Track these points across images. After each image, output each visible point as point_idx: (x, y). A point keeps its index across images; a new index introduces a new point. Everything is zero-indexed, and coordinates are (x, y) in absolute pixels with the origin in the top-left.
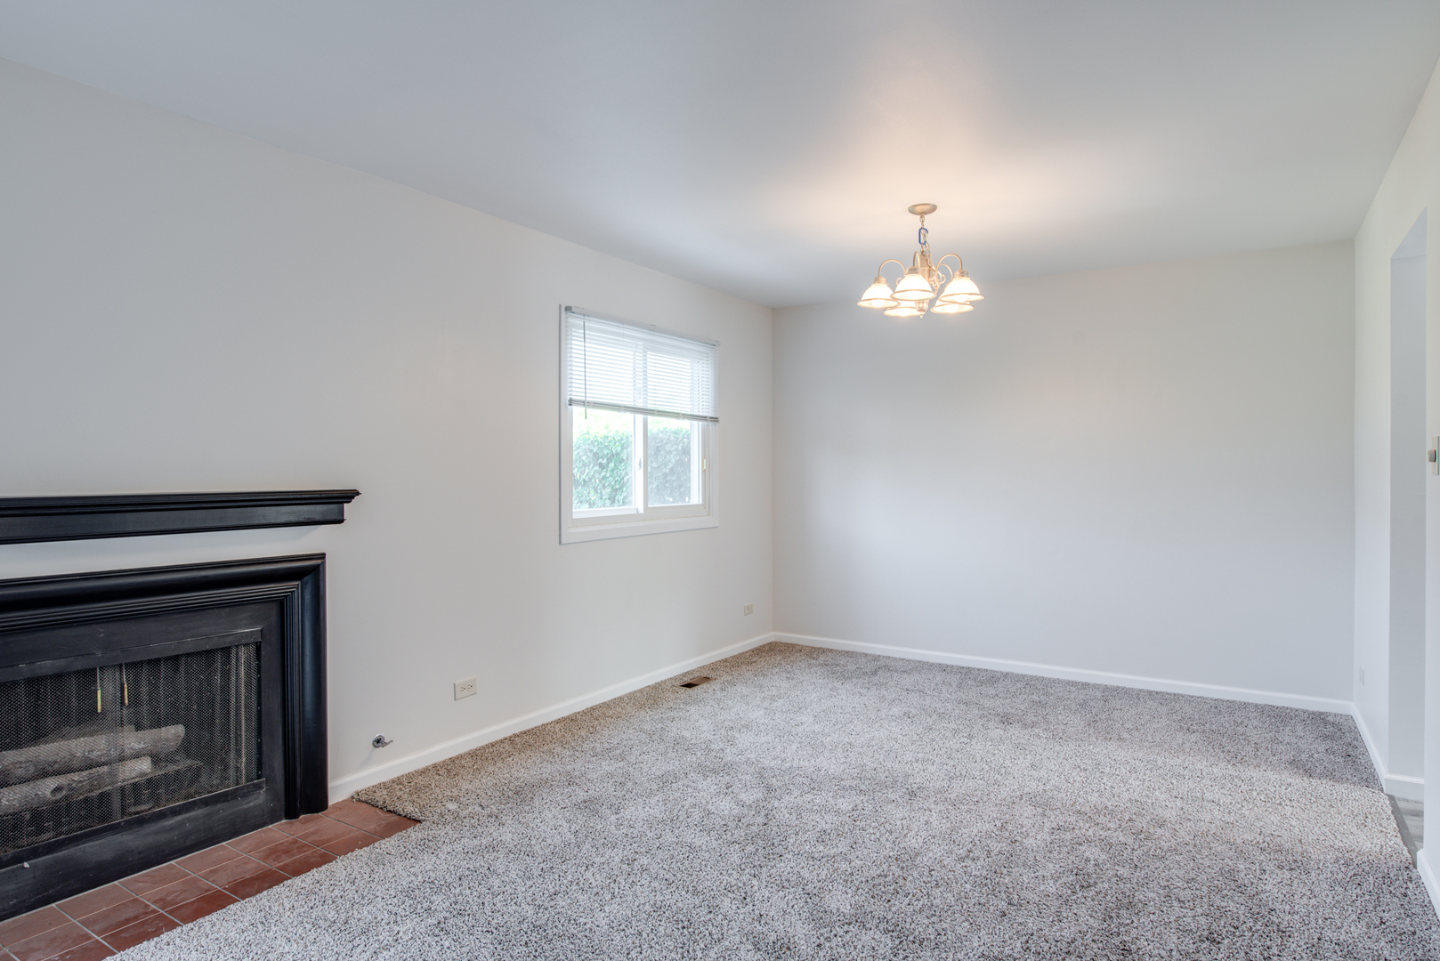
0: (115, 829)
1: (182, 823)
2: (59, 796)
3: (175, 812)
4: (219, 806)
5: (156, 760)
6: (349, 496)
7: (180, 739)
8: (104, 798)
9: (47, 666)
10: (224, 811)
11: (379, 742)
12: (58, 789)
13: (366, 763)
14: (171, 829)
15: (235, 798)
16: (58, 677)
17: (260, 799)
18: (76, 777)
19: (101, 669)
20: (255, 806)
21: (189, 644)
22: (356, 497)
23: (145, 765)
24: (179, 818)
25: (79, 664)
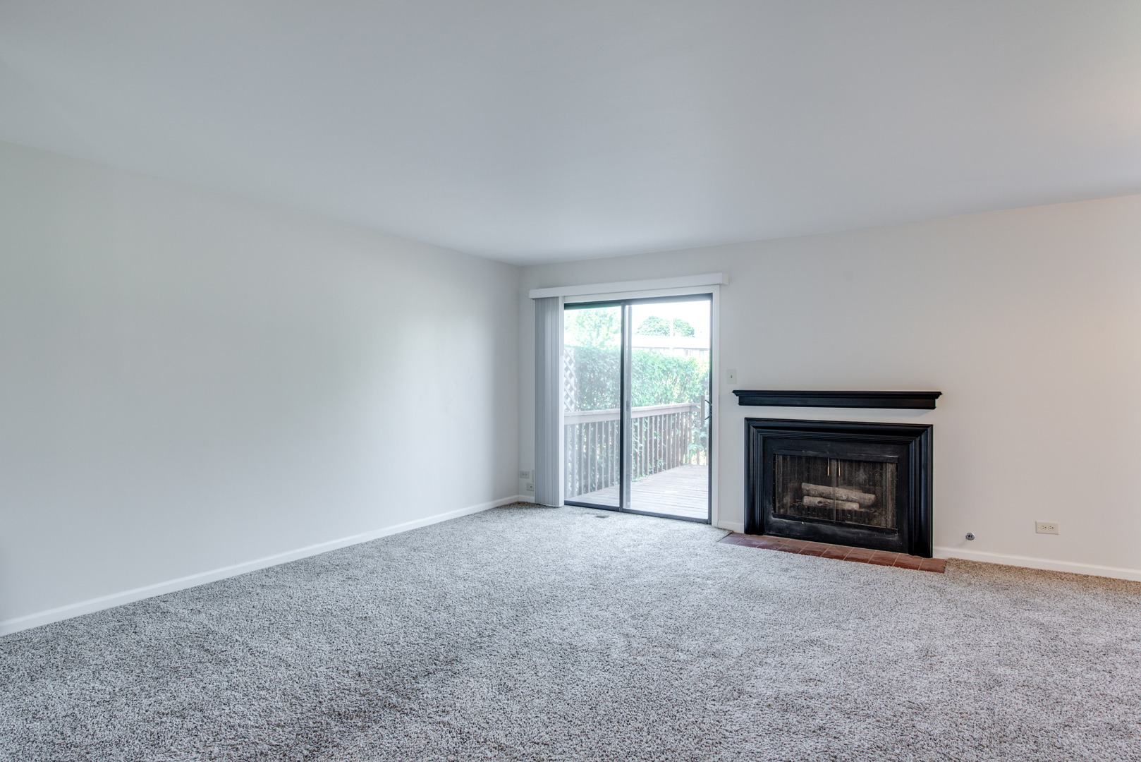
0: (832, 524)
1: (858, 533)
2: (820, 505)
3: (855, 527)
4: (875, 533)
5: (861, 506)
6: (937, 395)
7: (871, 501)
8: (831, 510)
9: (811, 453)
10: (876, 535)
11: (970, 537)
12: (820, 502)
13: (960, 546)
14: (853, 533)
15: (883, 532)
16: (815, 458)
17: (895, 538)
18: (829, 501)
19: (830, 459)
20: (892, 540)
21: (863, 457)
22: (941, 396)
23: (855, 506)
24: (857, 530)
25: (821, 455)
